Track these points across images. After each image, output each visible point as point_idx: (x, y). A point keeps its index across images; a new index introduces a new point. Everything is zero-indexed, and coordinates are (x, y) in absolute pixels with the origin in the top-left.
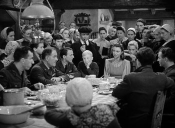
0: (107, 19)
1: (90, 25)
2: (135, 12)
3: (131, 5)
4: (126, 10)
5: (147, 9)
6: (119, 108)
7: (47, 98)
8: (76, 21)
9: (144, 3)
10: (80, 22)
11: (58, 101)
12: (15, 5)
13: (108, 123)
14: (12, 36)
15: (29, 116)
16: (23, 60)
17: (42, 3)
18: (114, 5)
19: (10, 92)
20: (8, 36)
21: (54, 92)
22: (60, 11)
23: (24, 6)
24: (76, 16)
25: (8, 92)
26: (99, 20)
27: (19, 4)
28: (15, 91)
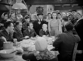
0: (51, 9)
1: (43, 12)
2: (64, 6)
3: (62, 3)
4: (60, 5)
5: (70, 5)
6: (59, 54)
7: (23, 46)
8: (37, 10)
9: (68, 2)
10: (39, 11)
11: (28, 47)
12: (8, 3)
13: (52, 59)
14: (6, 16)
15: (15, 54)
16: (8, 27)
17: (21, 2)
18: (54, 3)
19: (6, 43)
20: (5, 16)
21: (27, 43)
22: (30, 6)
23: (13, 3)
24: (37, 8)
25: (5, 43)
26: (48, 10)
27: (10, 2)
28: (9, 43)
